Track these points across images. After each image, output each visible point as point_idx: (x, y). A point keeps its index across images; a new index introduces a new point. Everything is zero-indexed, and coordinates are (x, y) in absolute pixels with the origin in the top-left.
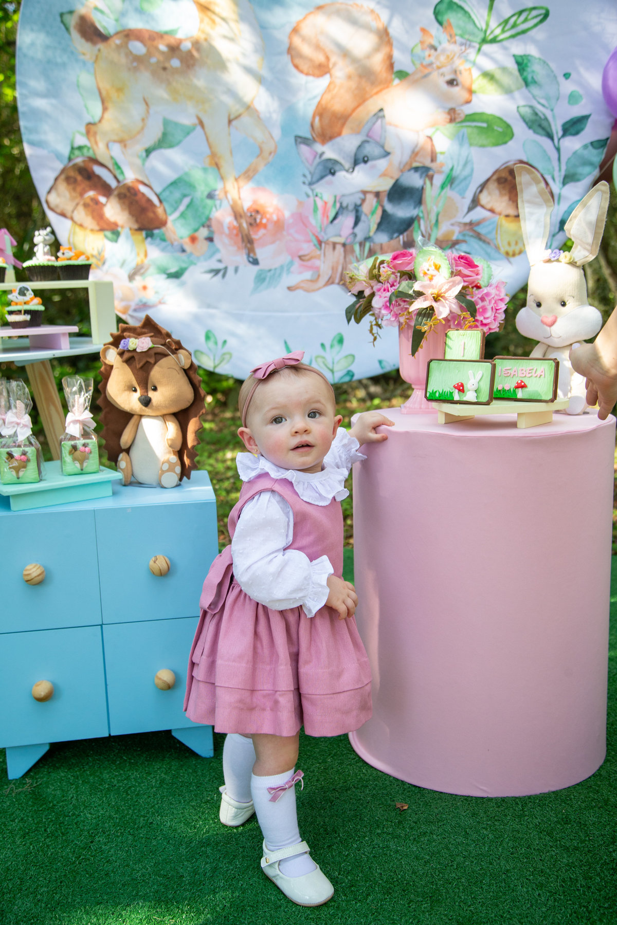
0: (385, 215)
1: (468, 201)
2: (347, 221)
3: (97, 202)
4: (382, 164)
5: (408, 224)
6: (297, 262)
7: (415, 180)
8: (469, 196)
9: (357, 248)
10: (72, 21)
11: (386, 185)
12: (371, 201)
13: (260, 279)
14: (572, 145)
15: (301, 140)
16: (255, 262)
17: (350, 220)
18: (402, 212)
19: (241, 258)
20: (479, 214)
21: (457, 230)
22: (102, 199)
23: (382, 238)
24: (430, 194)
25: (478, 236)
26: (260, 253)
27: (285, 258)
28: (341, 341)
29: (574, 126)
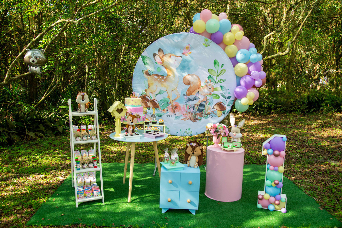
0: (198, 109)
1: (212, 108)
2: (192, 109)
3: (146, 102)
4: (198, 100)
5: (202, 110)
6: (183, 115)
7: (204, 103)
8: (213, 106)
9: (193, 114)
10: (144, 72)
11: (199, 104)
12: (196, 106)
13: (176, 118)
14: (229, 100)
15: (184, 95)
16: (175, 115)
17: (193, 109)
18: (201, 108)
19: (173, 114)
20: (214, 109)
21: (210, 112)
22: (147, 102)
23: (198, 112)
24: (206, 106)
25: (214, 113)
26: (176, 113)
27: (181, 114)
28: (190, 129)
29: (229, 97)
